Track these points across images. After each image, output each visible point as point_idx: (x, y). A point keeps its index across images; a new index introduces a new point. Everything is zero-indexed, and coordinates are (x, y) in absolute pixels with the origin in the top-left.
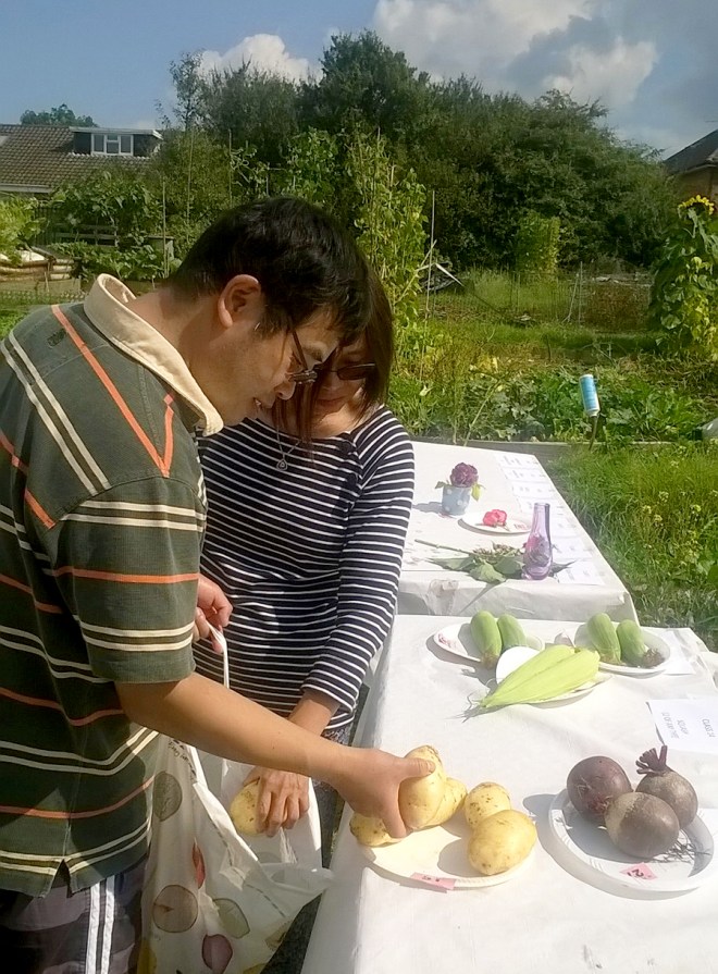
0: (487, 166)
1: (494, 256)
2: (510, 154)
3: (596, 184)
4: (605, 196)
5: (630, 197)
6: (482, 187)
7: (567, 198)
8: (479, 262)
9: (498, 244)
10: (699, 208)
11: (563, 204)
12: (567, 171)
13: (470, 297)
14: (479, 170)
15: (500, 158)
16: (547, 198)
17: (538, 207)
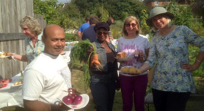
0: (116, 5)
1: (119, 18)
2: (119, 3)
3: (133, 6)
4: (134, 7)
5: (138, 8)
6: (115, 8)
7: (129, 9)
8: (116, 19)
9: (119, 16)
10: (144, 11)
11: (128, 9)
12: (128, 4)
13: (115, 25)
14: (115, 6)
15: (117, 3)
16: (126, 9)
17: (124, 10)
